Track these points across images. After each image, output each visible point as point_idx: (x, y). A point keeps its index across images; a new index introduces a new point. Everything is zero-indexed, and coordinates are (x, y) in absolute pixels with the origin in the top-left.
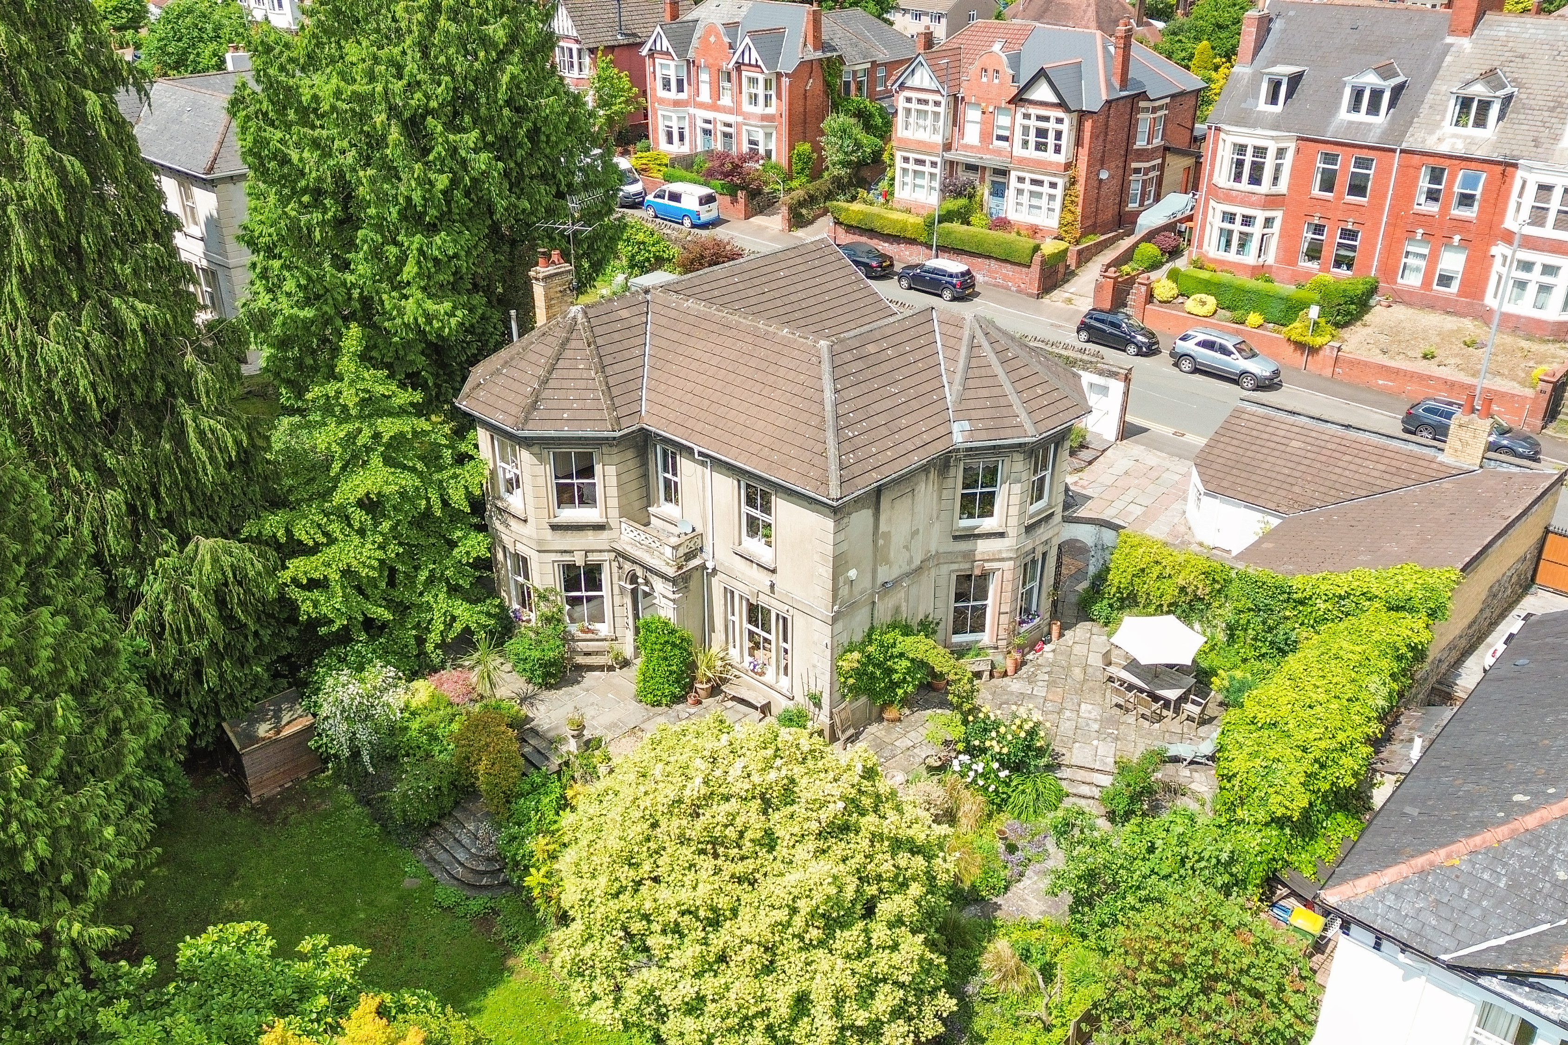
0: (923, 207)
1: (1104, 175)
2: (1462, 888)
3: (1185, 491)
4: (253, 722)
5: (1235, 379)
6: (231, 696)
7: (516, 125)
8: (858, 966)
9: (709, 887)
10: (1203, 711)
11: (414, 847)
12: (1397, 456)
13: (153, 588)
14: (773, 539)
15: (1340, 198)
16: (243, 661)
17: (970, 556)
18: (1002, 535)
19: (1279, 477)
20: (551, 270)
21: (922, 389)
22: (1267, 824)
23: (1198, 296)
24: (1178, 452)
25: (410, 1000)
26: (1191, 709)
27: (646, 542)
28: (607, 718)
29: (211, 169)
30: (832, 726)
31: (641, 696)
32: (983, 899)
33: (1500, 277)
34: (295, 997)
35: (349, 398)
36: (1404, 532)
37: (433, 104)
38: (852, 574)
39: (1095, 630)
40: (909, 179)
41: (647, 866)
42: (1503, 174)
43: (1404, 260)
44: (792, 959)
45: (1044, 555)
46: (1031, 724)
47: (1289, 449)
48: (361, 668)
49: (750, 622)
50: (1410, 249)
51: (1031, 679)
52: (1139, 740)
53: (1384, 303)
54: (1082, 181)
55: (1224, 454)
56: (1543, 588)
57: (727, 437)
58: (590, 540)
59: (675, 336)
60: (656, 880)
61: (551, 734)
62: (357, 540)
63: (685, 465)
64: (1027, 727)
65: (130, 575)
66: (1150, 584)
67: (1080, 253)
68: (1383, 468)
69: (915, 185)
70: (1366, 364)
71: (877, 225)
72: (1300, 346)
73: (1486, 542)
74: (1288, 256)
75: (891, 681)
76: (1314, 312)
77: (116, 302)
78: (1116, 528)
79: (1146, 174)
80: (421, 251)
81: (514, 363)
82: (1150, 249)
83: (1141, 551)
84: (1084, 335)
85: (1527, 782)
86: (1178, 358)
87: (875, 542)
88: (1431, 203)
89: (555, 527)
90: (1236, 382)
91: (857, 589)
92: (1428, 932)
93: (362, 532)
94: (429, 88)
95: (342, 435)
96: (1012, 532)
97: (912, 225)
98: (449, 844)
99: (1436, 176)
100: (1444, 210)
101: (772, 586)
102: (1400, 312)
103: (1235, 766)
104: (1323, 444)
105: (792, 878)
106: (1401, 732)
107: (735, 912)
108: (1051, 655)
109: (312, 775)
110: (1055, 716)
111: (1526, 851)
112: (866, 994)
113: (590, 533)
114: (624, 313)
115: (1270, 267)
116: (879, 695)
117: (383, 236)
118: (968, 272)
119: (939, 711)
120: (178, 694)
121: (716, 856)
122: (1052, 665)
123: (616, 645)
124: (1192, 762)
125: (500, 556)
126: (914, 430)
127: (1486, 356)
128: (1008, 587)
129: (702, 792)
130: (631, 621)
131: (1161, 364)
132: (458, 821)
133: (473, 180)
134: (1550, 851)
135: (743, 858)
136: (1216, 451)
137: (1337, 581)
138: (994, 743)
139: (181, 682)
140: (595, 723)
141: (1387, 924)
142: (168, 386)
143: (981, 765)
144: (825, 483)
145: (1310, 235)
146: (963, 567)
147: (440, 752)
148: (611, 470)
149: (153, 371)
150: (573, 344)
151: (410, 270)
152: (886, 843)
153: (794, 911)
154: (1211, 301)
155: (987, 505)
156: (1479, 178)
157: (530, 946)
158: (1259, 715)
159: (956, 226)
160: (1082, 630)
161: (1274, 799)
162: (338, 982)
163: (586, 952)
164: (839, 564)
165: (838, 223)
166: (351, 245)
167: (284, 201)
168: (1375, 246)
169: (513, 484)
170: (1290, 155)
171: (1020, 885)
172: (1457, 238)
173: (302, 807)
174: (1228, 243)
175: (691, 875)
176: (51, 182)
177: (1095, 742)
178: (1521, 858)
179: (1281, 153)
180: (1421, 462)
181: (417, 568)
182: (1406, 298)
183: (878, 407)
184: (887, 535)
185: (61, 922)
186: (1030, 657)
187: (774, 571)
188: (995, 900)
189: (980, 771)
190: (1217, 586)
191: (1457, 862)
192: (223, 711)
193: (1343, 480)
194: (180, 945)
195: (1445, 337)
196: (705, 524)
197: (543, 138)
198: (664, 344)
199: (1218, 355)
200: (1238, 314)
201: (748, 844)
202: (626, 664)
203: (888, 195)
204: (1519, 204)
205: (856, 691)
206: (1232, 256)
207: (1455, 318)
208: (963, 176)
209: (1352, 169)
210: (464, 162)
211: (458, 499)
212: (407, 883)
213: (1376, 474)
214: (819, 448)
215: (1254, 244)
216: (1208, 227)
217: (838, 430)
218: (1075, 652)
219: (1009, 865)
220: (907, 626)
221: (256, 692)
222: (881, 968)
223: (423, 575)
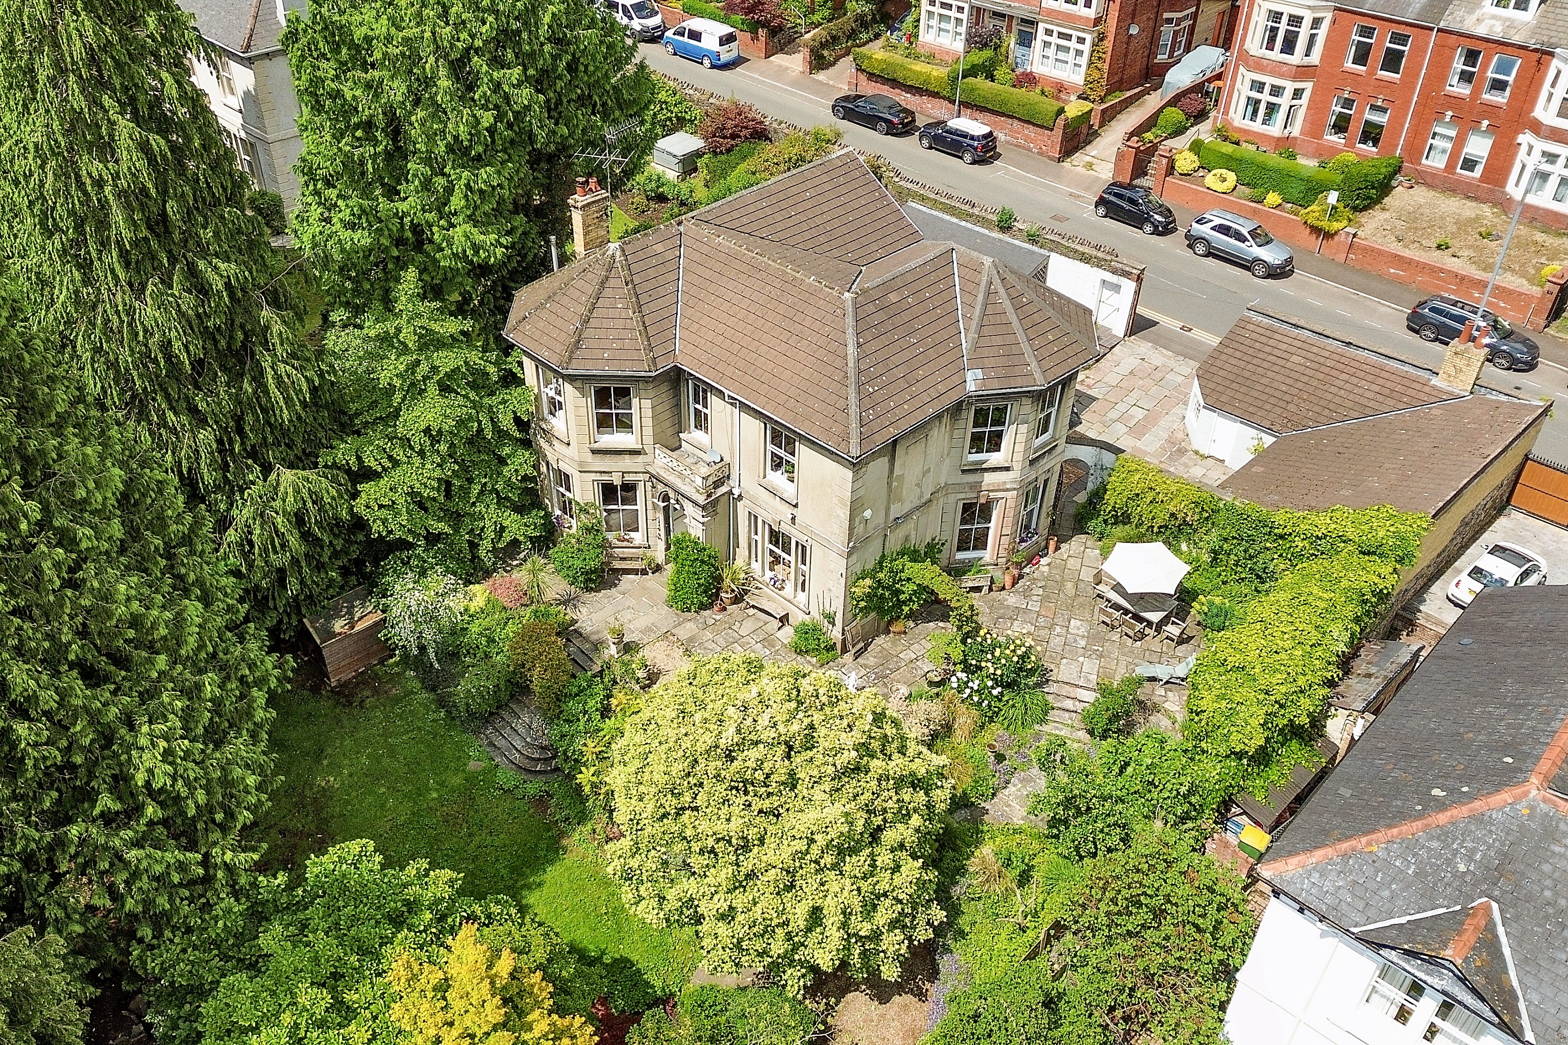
0: (947, 53)
1: (1134, 30)
2: (1377, 872)
3: (1187, 395)
4: (330, 618)
5: (1248, 265)
6: (310, 597)
7: (555, 58)
8: (865, 886)
9: (741, 821)
10: (1182, 633)
11: (476, 732)
12: (1393, 377)
13: (243, 514)
14: (795, 474)
15: (1372, 73)
16: (320, 567)
17: (976, 487)
18: (1007, 469)
19: (1277, 394)
20: (589, 198)
21: (939, 337)
22: (1227, 756)
23: (1218, 171)
24: (1185, 350)
25: (495, 909)
26: (1173, 630)
27: (679, 469)
28: (642, 622)
29: (249, 46)
30: (844, 641)
31: (672, 602)
32: (973, 803)
33: (1524, 167)
34: (404, 909)
35: (408, 336)
36: (1387, 465)
37: (478, 43)
38: (868, 514)
39: (1089, 544)
40: (934, 22)
41: (687, 798)
42: (1539, 62)
43: (1431, 141)
44: (809, 881)
45: (1046, 481)
46: (1023, 649)
47: (1289, 365)
48: (423, 573)
49: (771, 543)
50: (1438, 130)
51: (1027, 594)
52: (1121, 658)
53: (1406, 184)
54: (1111, 37)
55: (1226, 366)
56: (1518, 509)
57: (756, 385)
58: (627, 463)
59: (707, 274)
60: (696, 809)
61: (594, 638)
62: (417, 461)
63: (714, 401)
64: (1019, 652)
65: (221, 500)
66: (1141, 509)
67: (1104, 112)
68: (1377, 389)
69: (940, 29)
70: (1380, 252)
71: (900, 76)
72: (1316, 230)
73: (1461, 486)
74: (1314, 129)
75: (898, 600)
76: (1333, 197)
77: (201, 265)
78: (1117, 451)
79: (1177, 25)
80: (468, 186)
81: (556, 298)
82: (1175, 114)
83: (1137, 477)
84: (1102, 211)
85: (1447, 776)
86: (1192, 241)
87: (889, 484)
88: (1465, 85)
89: (594, 452)
90: (1248, 269)
91: (870, 526)
92: (1344, 906)
93: (422, 453)
94: (473, 26)
95: (402, 368)
96: (1017, 466)
97: (936, 78)
98: (507, 732)
99: (1471, 56)
100: (1476, 93)
101: (793, 519)
102: (1421, 195)
103: (1203, 704)
104: (1322, 360)
105: (812, 815)
106: (1359, 667)
107: (762, 841)
108: (1046, 569)
109: (382, 662)
110: (1047, 631)
111: (1435, 844)
112: (869, 908)
113: (627, 457)
114: (659, 248)
115: (1295, 138)
116: (890, 610)
117: (431, 167)
118: (990, 134)
119: (941, 624)
120: (266, 598)
121: (746, 793)
122: (1047, 579)
123: (649, 553)
124: (1167, 682)
125: (544, 469)
126: (930, 381)
127: (1502, 251)
128: (1011, 513)
129: (735, 740)
130: (662, 532)
131: (1174, 244)
132: (513, 712)
133: (517, 114)
134: (1455, 846)
135: (769, 794)
136: (1219, 363)
137: (1317, 521)
138: (989, 664)
139: (268, 589)
140: (632, 627)
141: (1310, 898)
142: (246, 335)
143: (977, 682)
144: (846, 439)
145: (1338, 109)
146: (970, 496)
147: (497, 654)
148: (646, 404)
149: (233, 321)
150: (612, 282)
151: (457, 202)
152: (892, 782)
153: (812, 841)
154: (1231, 177)
155: (995, 443)
156: (1515, 62)
157: (581, 828)
158: (1230, 659)
159: (980, 82)
160: (1076, 544)
161: (1235, 737)
162: (438, 901)
163: (634, 863)
164: (856, 508)
165: (860, 69)
166: (402, 175)
167: (338, 137)
168: (1403, 126)
169: (555, 406)
170: (1325, 26)
171: (1006, 792)
172: (1485, 123)
173: (376, 691)
174: (1255, 112)
175: (725, 810)
176: (141, 164)
177: (1081, 659)
178: (1429, 849)
179: (1316, 23)
180: (1415, 385)
181: (470, 481)
182: (1429, 180)
183: (896, 360)
184: (901, 478)
185: (215, 851)
186: (1027, 570)
187: (796, 506)
188: (983, 805)
189: (976, 688)
190: (1206, 515)
191: (1375, 849)
192: (304, 611)
193: (1337, 400)
194: (308, 862)
195: (1463, 225)
196: (732, 456)
197: (582, 68)
198: (697, 280)
199: (1232, 241)
200: (1258, 191)
201: (774, 785)
202: (658, 569)
203: (912, 37)
204: (1551, 95)
205: (865, 611)
206: (1257, 126)
207: (1474, 204)
208: (989, 24)
209: (1388, 45)
210: (507, 98)
211: (506, 422)
212: (472, 766)
213: (1368, 394)
214: (841, 404)
215: (1281, 116)
216: (1236, 94)
217: (859, 386)
218: (1069, 566)
219: (997, 775)
220: (915, 551)
221: (331, 591)
222: (883, 886)
223: (476, 489)
